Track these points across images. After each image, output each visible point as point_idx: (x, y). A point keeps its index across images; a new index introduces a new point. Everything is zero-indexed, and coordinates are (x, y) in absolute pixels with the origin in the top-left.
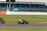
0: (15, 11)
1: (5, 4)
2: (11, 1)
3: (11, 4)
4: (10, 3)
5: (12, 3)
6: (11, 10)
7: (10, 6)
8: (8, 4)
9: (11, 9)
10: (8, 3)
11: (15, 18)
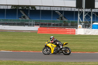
0: (94, 28)
1: (73, 12)
2: (86, 7)
3: (86, 12)
4: (84, 11)
5: (89, 10)
6: (86, 25)
7: (84, 16)
8: (80, 12)
9: (86, 23)
10: (80, 10)
11: (94, 41)
